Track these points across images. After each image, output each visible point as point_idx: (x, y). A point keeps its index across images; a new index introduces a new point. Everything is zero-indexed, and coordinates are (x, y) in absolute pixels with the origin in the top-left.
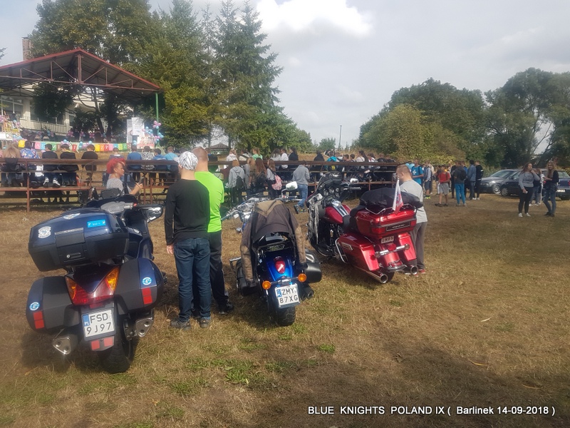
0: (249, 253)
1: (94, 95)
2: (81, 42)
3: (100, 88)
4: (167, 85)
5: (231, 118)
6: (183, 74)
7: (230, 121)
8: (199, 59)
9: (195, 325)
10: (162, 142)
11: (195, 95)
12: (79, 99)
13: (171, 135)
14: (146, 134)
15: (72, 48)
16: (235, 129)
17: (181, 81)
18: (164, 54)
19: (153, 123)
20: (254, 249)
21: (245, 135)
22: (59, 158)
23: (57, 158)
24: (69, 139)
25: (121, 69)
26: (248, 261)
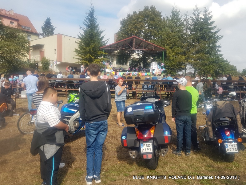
0: (211, 125)
1: (139, 53)
2: (135, 33)
3: (141, 51)
4: (168, 47)
5: (196, 60)
6: (175, 42)
7: (195, 62)
8: (182, 35)
9: (184, 154)
10: (164, 72)
11: (180, 51)
12: (133, 56)
13: (168, 69)
14: (158, 69)
15: (131, 36)
16: (198, 65)
17: (174, 45)
18: (167, 35)
19: (161, 64)
20: (214, 124)
21: (203, 68)
22: (127, 79)
23: (126, 79)
24: (129, 71)
25: (149, 42)
26: (210, 129)
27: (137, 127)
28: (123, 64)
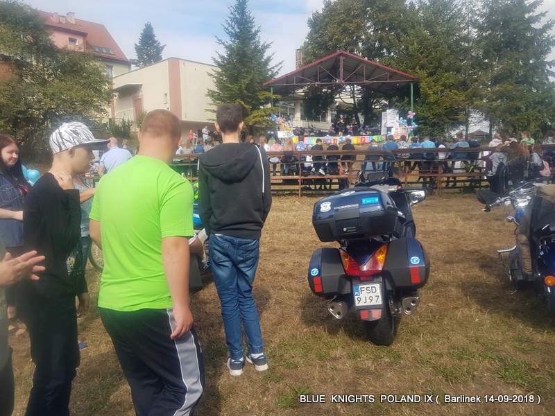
0: (528, 242)
1: (353, 92)
2: (342, 44)
3: (358, 85)
4: (422, 73)
5: (493, 100)
6: (439, 60)
7: (491, 105)
8: (457, 42)
10: (416, 132)
11: (452, 81)
12: (340, 98)
13: (425, 124)
14: (400, 125)
15: (335, 52)
16: (498, 113)
17: (437, 68)
18: (420, 43)
19: (407, 113)
20: (535, 239)
21: (510, 118)
25: (378, 64)
26: (525, 251)
27: (345, 248)
28: (317, 120)
